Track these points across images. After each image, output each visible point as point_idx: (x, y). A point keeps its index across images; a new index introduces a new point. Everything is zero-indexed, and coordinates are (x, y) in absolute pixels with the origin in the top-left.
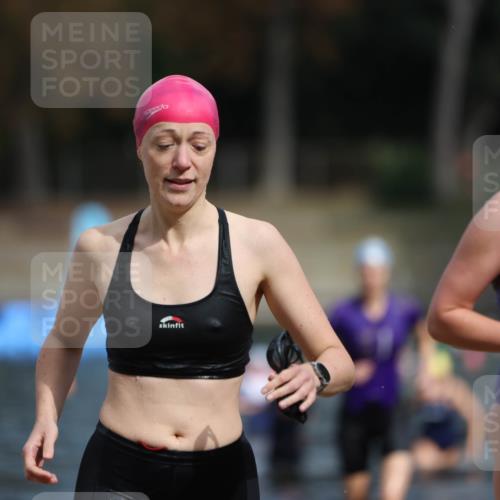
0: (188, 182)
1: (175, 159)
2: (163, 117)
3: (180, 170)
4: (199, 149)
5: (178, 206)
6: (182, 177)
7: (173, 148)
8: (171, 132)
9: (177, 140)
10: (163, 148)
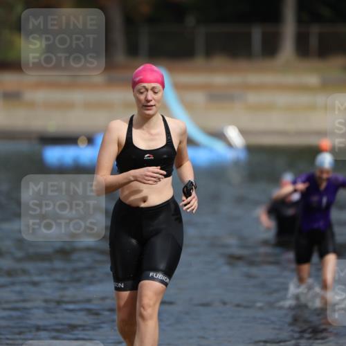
0: (152, 106)
1: (146, 97)
2: (141, 81)
3: (148, 101)
4: (155, 93)
5: (149, 115)
6: (149, 104)
7: (145, 93)
8: (144, 87)
9: (147, 90)
10: (142, 93)
